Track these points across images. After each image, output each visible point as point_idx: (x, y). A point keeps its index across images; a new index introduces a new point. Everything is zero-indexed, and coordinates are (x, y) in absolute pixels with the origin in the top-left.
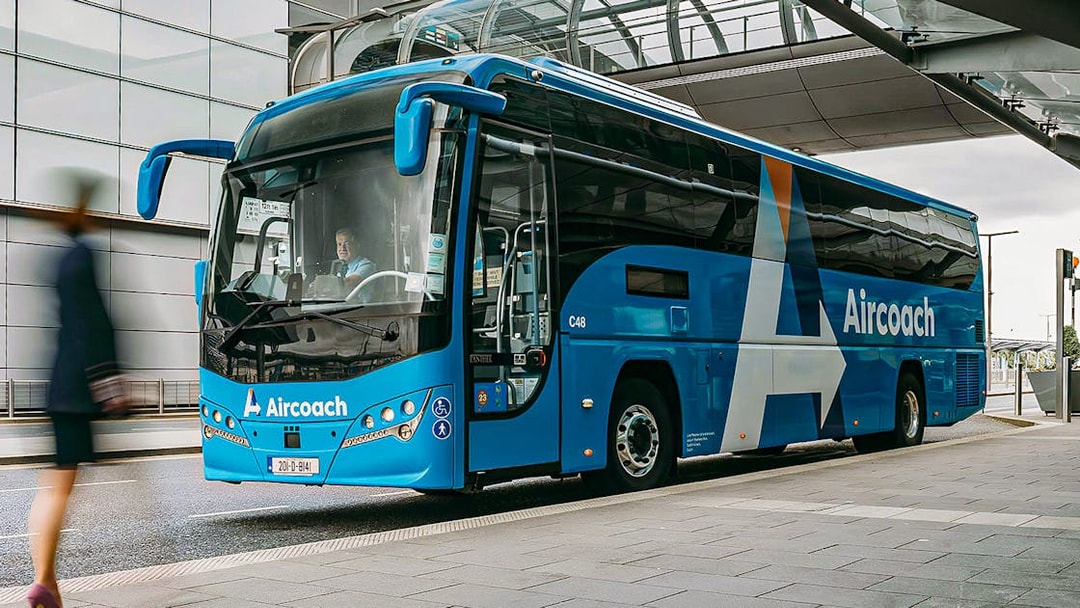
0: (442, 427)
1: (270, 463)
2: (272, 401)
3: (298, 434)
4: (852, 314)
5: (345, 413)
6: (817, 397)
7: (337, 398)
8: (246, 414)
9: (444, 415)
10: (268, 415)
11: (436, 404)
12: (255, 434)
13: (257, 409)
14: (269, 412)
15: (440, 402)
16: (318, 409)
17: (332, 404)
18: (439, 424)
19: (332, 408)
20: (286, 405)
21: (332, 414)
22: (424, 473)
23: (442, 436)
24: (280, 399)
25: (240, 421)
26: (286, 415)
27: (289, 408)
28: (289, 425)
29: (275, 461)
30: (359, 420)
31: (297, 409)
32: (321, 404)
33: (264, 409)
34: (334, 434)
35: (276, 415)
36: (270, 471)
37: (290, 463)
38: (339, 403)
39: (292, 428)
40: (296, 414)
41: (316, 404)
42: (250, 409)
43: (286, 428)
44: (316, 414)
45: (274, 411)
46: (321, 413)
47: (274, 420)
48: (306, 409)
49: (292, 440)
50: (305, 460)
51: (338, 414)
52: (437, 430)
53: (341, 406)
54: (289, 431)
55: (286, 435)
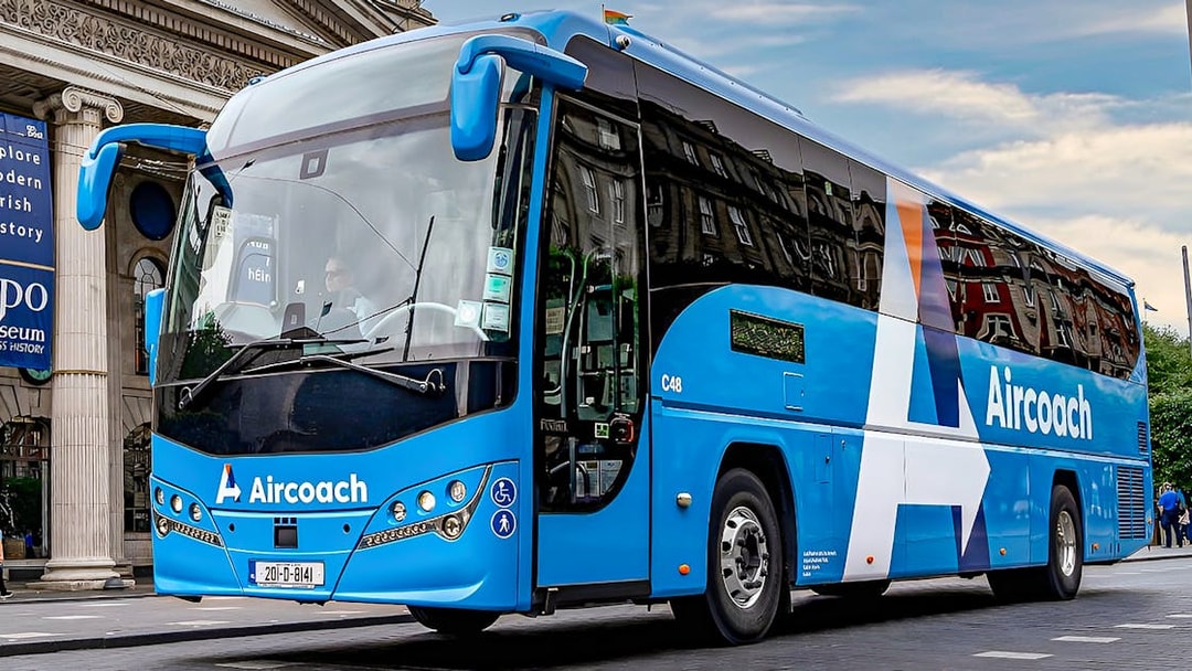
0: (504, 521)
1: (252, 570)
2: (258, 481)
3: (295, 528)
4: (996, 401)
5: (364, 498)
6: (956, 512)
7: (353, 477)
8: (220, 500)
9: (506, 503)
10: (252, 500)
11: (497, 488)
12: (232, 528)
13: (236, 492)
14: (254, 495)
15: (502, 485)
16: (325, 492)
17: (346, 485)
18: (499, 517)
19: (344, 492)
20: (279, 487)
21: (344, 499)
22: (477, 586)
23: (504, 533)
24: (270, 479)
25: (210, 509)
26: (277, 500)
27: (282, 492)
28: (281, 516)
29: (260, 567)
30: (385, 508)
31: (294, 493)
32: (329, 486)
33: (247, 491)
34: (347, 528)
35: (264, 500)
36: (253, 582)
37: (281, 570)
38: (356, 484)
39: (285, 520)
40: (293, 500)
41: (322, 485)
42: (224, 492)
43: (277, 520)
44: (322, 499)
45: (261, 495)
46: (329, 498)
47: (259, 508)
48: (307, 492)
49: (286, 537)
50: (304, 566)
51: (354, 499)
52: (497, 525)
53: (358, 488)
54: (281, 524)
55: (277, 529)
